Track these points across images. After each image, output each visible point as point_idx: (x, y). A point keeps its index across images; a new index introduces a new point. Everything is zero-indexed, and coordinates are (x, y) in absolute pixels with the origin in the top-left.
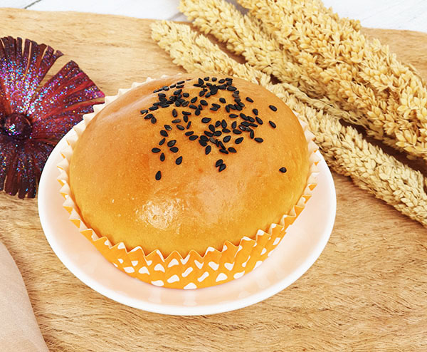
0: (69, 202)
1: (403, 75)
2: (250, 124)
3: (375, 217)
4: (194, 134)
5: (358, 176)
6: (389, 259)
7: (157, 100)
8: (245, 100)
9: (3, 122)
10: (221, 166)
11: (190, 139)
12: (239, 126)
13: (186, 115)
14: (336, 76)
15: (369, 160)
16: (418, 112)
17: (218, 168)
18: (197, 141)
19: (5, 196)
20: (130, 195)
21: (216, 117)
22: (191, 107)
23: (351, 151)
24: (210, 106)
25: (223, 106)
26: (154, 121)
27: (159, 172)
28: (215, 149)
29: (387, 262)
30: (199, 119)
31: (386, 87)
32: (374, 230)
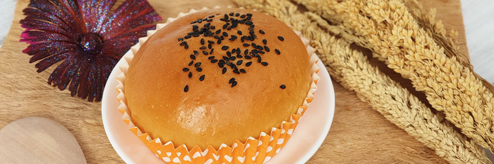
0: (123, 105)
1: (398, 10)
2: (258, 52)
3: (371, 125)
4: (215, 58)
5: (358, 91)
6: (377, 159)
7: (191, 31)
8: (258, 33)
9: (80, 40)
10: (233, 82)
11: (211, 62)
12: (250, 53)
13: (211, 43)
14: (347, 9)
15: (367, 79)
16: (405, 41)
17: (231, 84)
18: (216, 64)
19: (78, 99)
20: (166, 102)
21: (232, 46)
22: (215, 37)
23: (353, 71)
24: (230, 37)
25: (239, 37)
26: (187, 47)
27: (187, 86)
28: (230, 70)
29: (374, 161)
30: (220, 46)
31: (384, 20)
32: (368, 135)
